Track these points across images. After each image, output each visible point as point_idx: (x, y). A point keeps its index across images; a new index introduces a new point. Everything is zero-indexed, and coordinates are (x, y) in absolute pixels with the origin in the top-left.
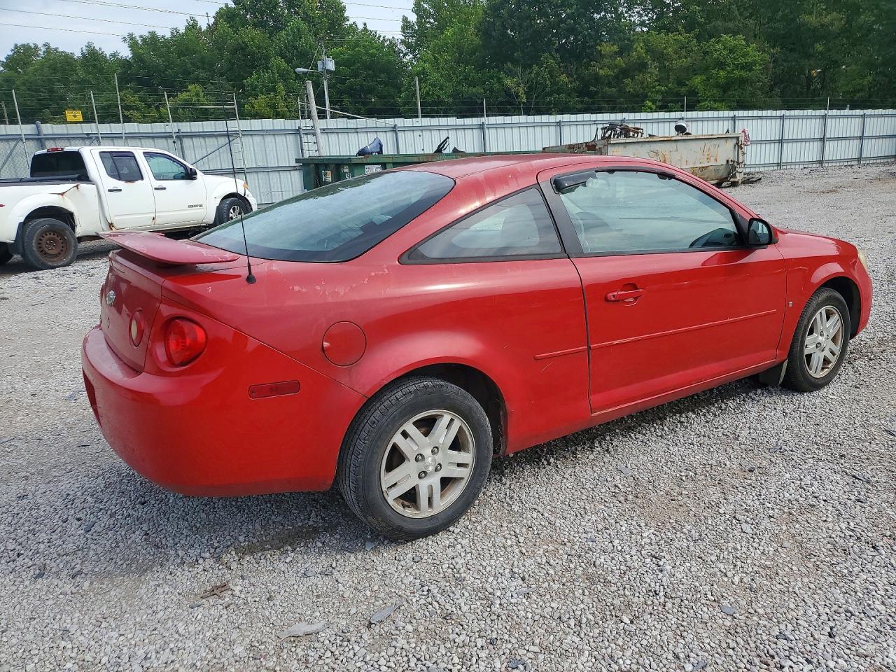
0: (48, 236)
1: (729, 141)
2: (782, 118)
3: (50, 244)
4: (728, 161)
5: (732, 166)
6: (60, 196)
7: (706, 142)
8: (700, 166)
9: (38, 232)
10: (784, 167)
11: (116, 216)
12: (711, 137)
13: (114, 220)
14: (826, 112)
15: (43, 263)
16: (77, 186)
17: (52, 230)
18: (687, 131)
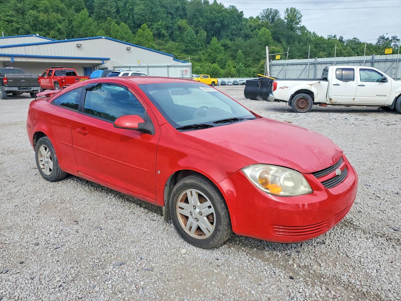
0: (302, 100)
3: (302, 104)
6: (310, 86)
9: (298, 98)
11: (334, 96)
13: (332, 97)
15: (296, 110)
16: (319, 82)
17: (303, 98)
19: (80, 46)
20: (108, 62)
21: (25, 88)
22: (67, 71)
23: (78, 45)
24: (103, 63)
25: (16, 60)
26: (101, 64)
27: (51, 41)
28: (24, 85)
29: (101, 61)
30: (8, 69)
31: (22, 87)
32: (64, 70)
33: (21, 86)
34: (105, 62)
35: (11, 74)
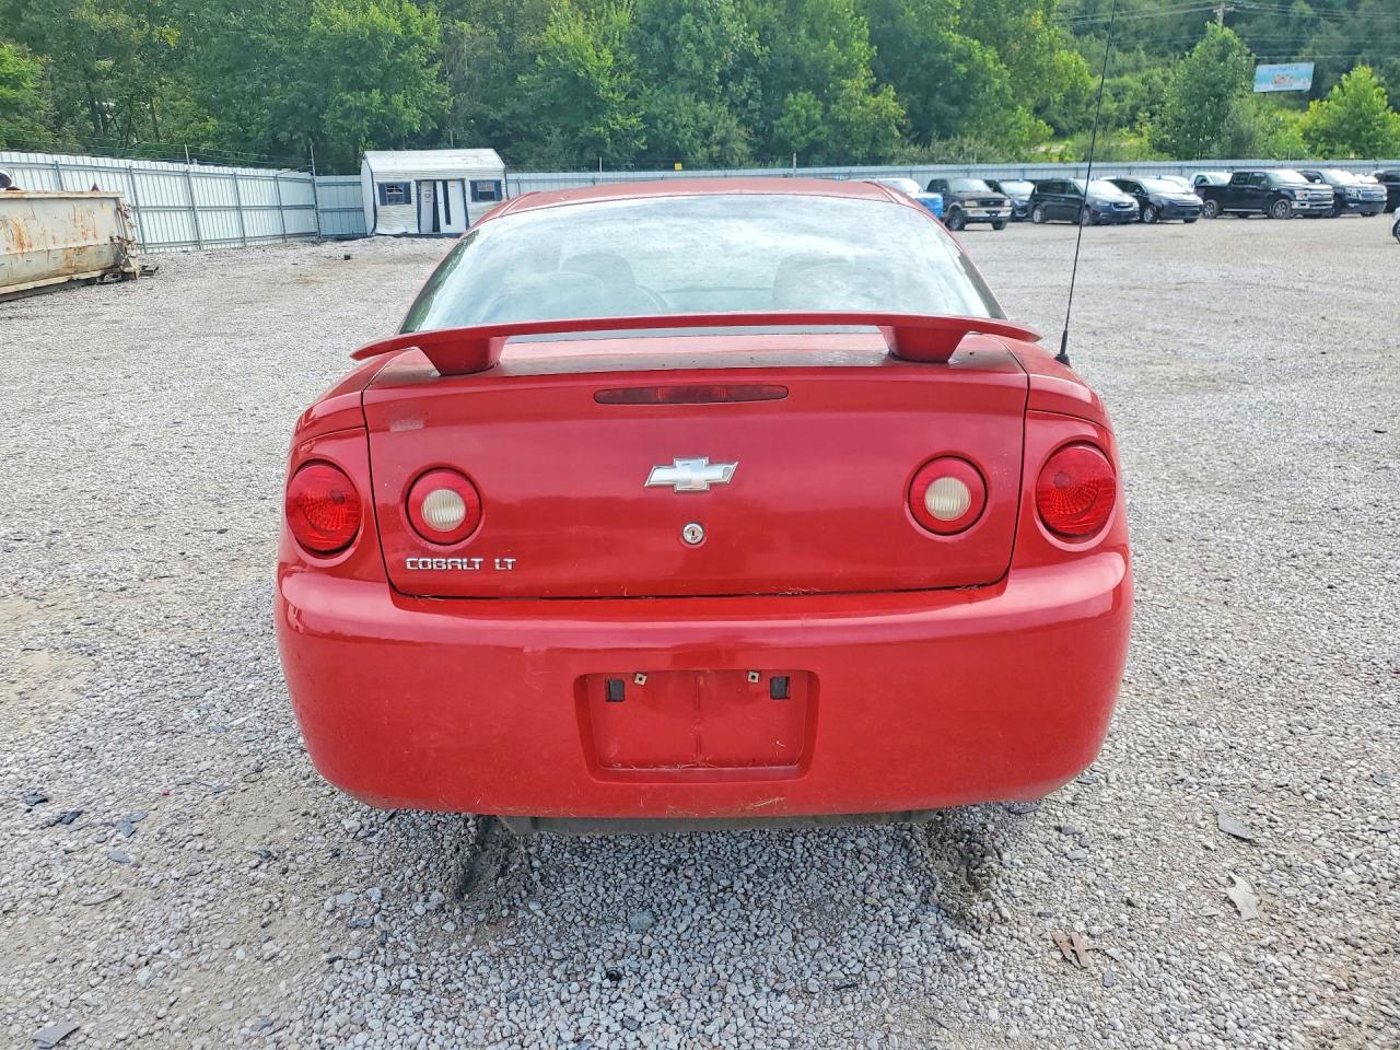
1: (106, 203)
2: (129, 171)
4: (112, 239)
5: (121, 246)
7: (75, 203)
8: (75, 245)
10: (150, 251)
12: (80, 196)
14: (186, 166)
18: (13, 185)
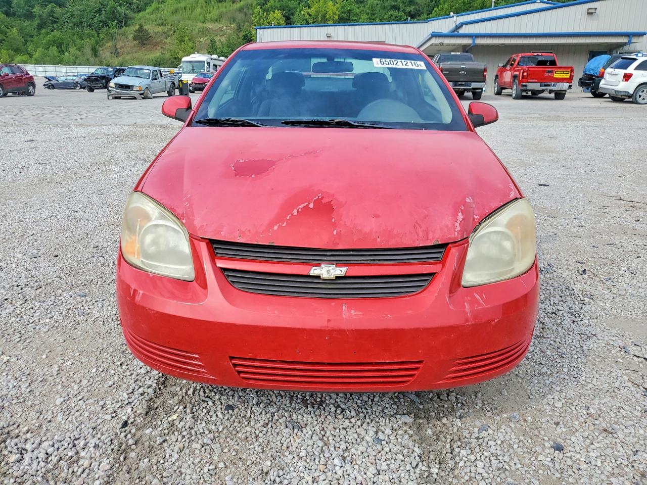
19: (593, 11)
20: (640, 39)
21: (463, 83)
22: (540, 59)
23: (590, 11)
24: (630, 42)
25: (480, 41)
26: (625, 44)
27: (551, 5)
28: (462, 80)
29: (627, 37)
30: (453, 55)
31: (460, 83)
32: (537, 55)
33: (458, 80)
34: (634, 40)
35: (449, 63)
